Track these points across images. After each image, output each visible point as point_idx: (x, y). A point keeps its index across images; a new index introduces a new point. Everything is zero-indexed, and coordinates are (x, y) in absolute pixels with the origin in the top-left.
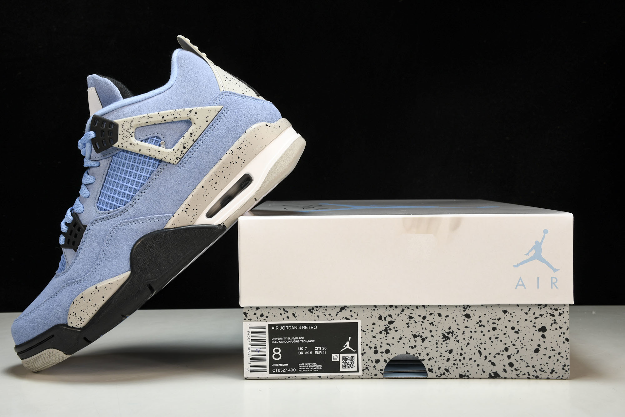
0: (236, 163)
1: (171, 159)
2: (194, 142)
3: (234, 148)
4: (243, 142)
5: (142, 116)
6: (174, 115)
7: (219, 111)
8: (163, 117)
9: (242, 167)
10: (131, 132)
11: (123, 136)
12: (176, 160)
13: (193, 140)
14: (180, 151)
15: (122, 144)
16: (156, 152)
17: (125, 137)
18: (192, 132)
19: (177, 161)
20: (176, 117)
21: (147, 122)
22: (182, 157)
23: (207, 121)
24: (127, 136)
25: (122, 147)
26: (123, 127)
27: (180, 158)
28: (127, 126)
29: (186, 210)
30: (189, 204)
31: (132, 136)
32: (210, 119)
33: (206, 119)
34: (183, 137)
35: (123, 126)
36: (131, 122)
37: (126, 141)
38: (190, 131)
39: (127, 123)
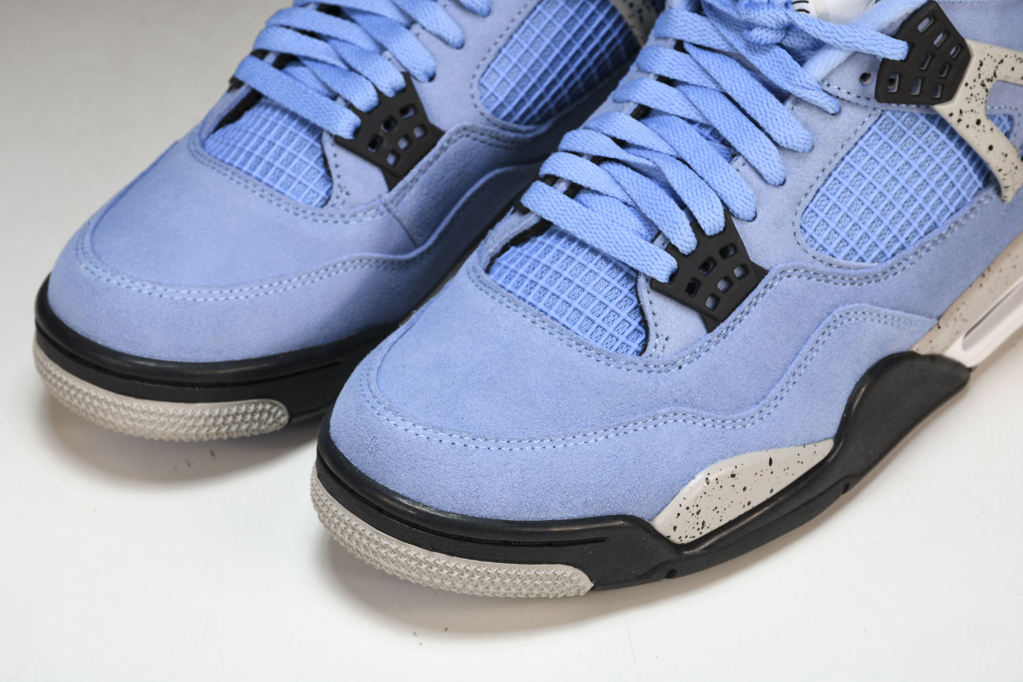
11: (969, 92)
15: (961, 112)
17: (973, 98)
24: (978, 97)
25: (959, 121)
26: (982, 68)
35: (981, 64)
36: (1000, 63)
37: (972, 111)
39: (993, 61)
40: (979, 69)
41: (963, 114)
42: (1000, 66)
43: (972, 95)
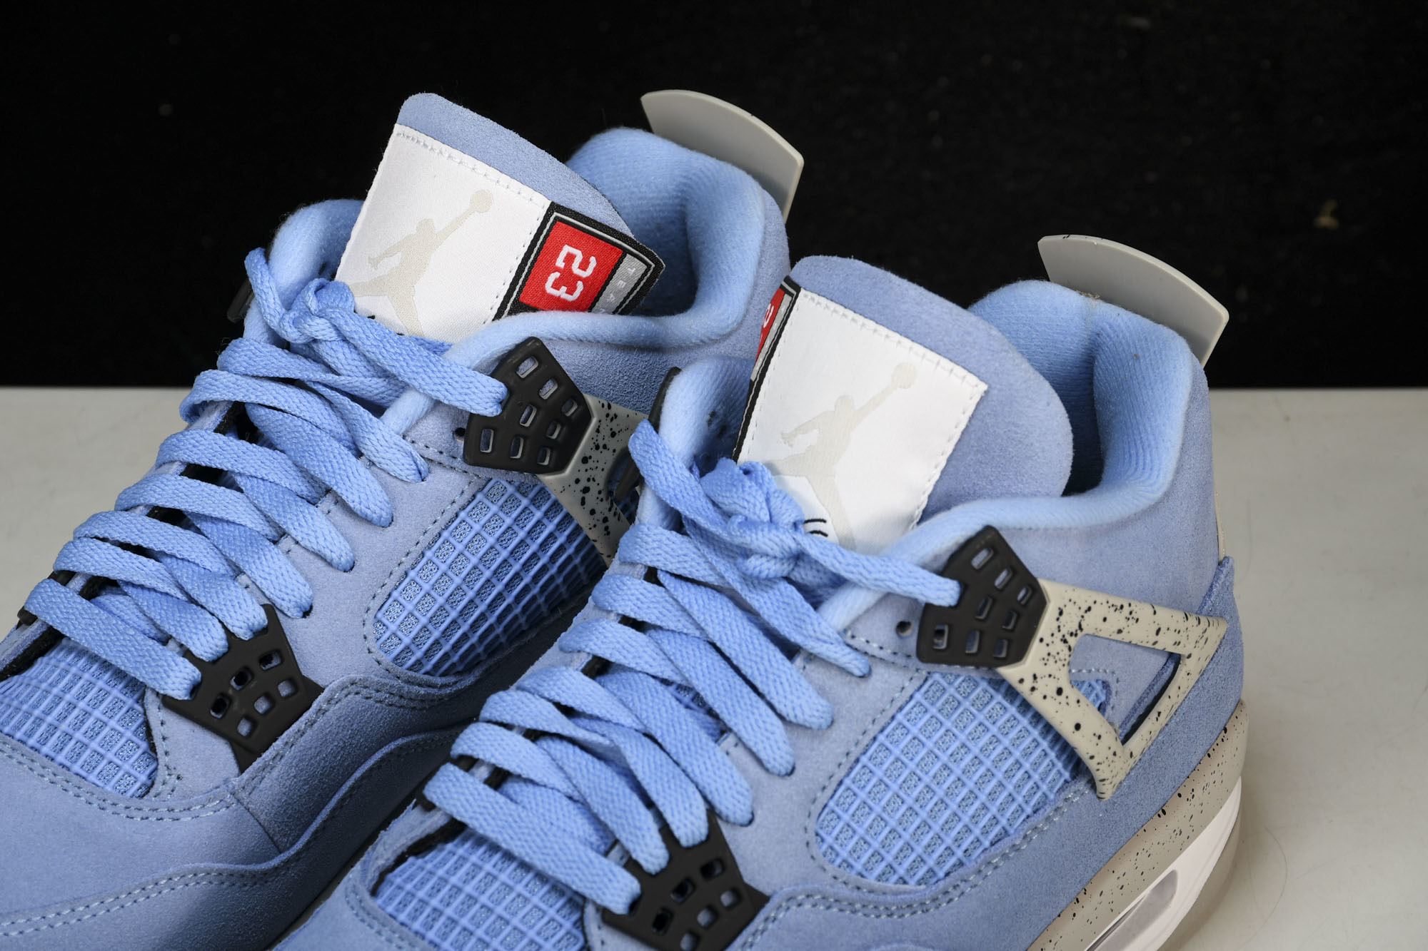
0: (1180, 834)
7: (1221, 641)
9: (1180, 851)
11: (1047, 650)
15: (1035, 677)
17: (1051, 660)
22: (1123, 782)
24: (1057, 657)
26: (1061, 618)
27: (1120, 784)
35: (1061, 613)
36: (1086, 611)
37: (1050, 675)
39: (1077, 609)
40: (1058, 619)
41: (1038, 680)
42: (1086, 615)
43: (1049, 654)
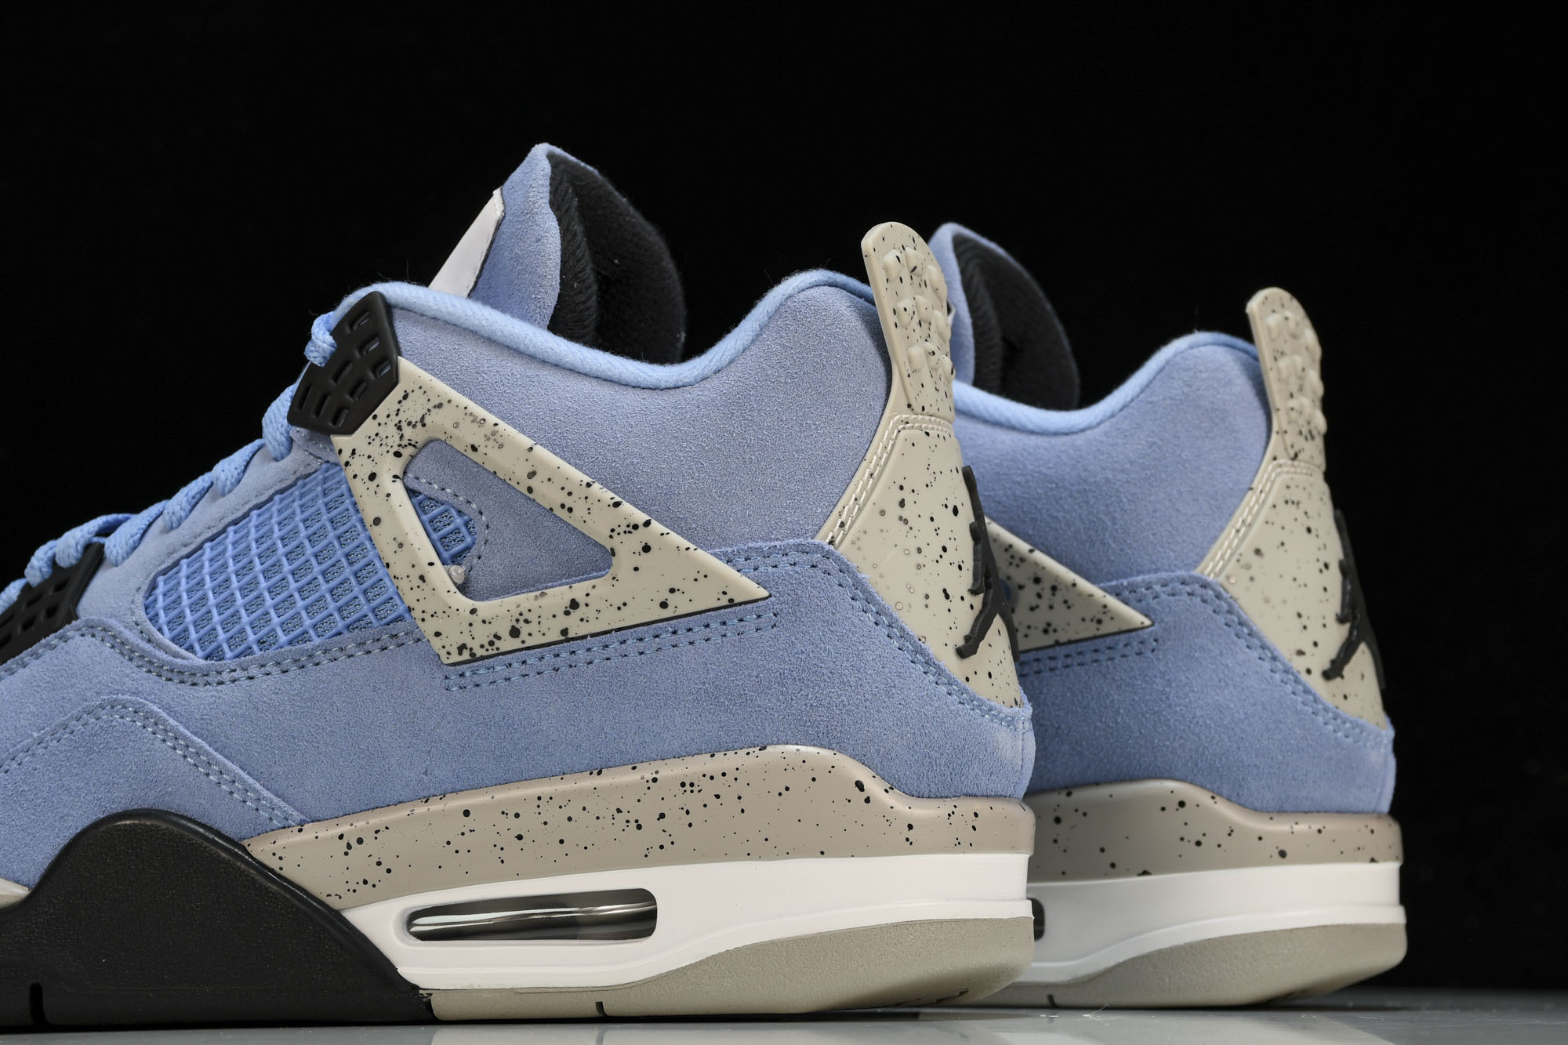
0: (639, 827)
1: (438, 634)
2: (563, 638)
3: (672, 770)
4: (718, 776)
5: (481, 412)
6: (570, 494)
7: (737, 601)
8: (532, 475)
9: (646, 858)
10: (407, 437)
11: (377, 429)
12: (455, 651)
13: (564, 632)
14: (490, 630)
15: (354, 452)
16: (410, 571)
17: (378, 440)
18: (581, 599)
19: (455, 658)
20: (570, 510)
21: (474, 448)
22: (483, 658)
23: (664, 605)
24: (384, 442)
25: (347, 464)
26: (404, 402)
27: (472, 655)
28: (412, 410)
29: (354, 844)
30: (377, 832)
31: (398, 454)
32: (681, 605)
33: (665, 595)
34: (538, 593)
35: (405, 397)
36: (435, 407)
37: (369, 457)
38: (579, 590)
39: (424, 399)
40: (400, 402)
41: (356, 456)
42: (434, 411)
43: (377, 435)
